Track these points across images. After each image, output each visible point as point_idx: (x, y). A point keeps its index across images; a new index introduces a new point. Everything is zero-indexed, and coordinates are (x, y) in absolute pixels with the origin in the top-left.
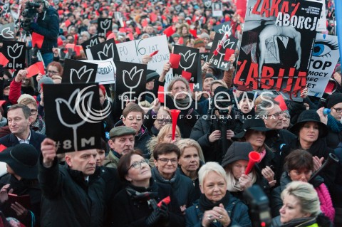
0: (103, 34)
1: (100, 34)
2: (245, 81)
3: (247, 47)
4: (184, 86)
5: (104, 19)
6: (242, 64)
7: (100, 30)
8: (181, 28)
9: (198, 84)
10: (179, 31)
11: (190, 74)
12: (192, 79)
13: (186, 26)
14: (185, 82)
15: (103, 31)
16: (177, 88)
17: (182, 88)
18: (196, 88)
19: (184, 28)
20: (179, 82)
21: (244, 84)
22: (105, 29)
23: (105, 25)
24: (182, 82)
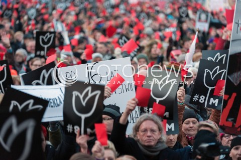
0: (42, 53)
1: (38, 53)
2: (235, 121)
3: (235, 75)
4: (155, 127)
5: (44, 33)
6: (229, 98)
7: (38, 48)
8: (151, 46)
9: (172, 125)
10: (146, 50)
11: (164, 108)
12: (167, 114)
13: (157, 43)
14: (156, 123)
15: (43, 49)
16: (145, 130)
17: (152, 131)
18: (170, 130)
19: (155, 46)
20: (148, 122)
21: (233, 125)
22: (46, 46)
23: (46, 40)
24: (152, 123)
